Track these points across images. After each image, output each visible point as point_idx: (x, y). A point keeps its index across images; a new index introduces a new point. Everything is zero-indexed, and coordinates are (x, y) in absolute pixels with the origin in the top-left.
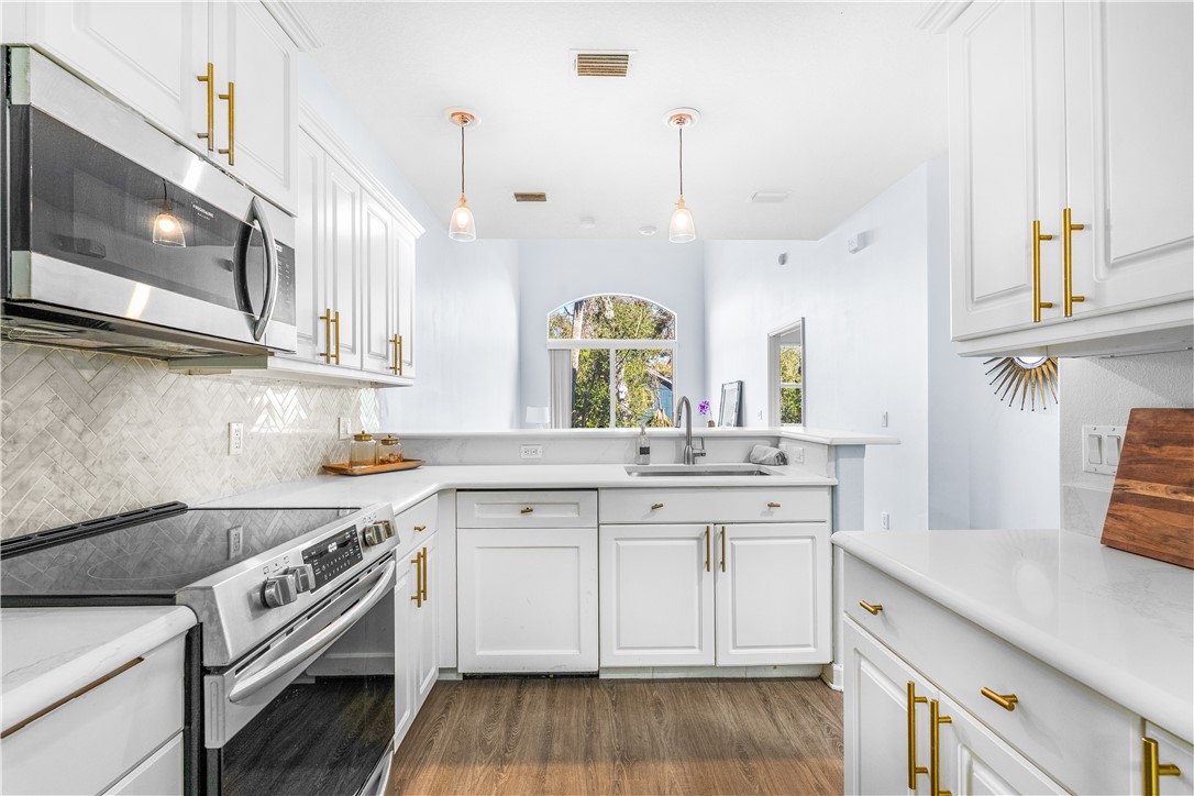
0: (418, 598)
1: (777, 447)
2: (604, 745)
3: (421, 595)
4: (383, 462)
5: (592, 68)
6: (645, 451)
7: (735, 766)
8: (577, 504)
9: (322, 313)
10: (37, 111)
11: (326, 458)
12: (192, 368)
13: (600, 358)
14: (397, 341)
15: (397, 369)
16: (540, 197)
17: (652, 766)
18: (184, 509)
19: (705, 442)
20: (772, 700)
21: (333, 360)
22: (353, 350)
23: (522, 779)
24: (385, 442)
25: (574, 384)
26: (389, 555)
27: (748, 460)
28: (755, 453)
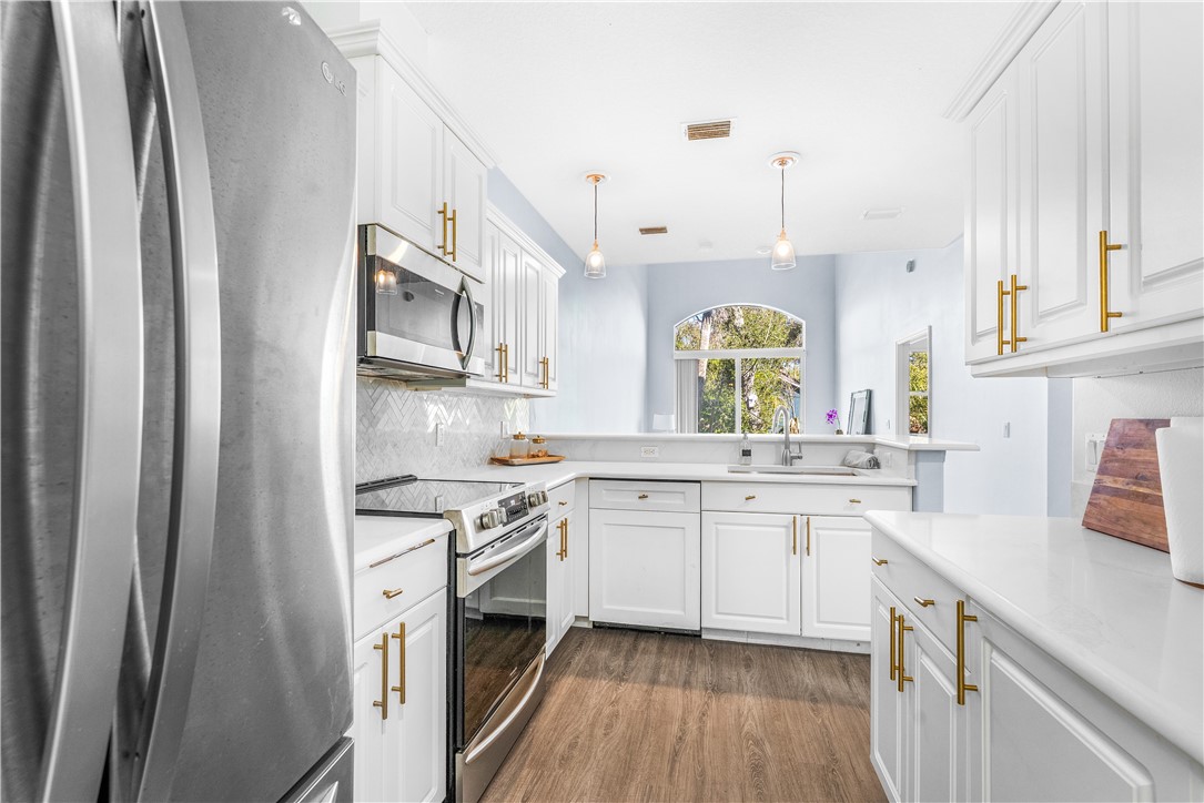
0: (561, 554)
1: (872, 453)
2: (700, 680)
3: (563, 553)
4: (533, 456)
5: (700, 134)
6: (747, 453)
7: (805, 706)
8: (683, 493)
9: (497, 346)
10: (379, 258)
11: (493, 451)
12: (418, 387)
13: (728, 367)
14: (545, 362)
15: (544, 384)
16: (662, 230)
17: (736, 697)
18: (416, 479)
19: (803, 447)
20: (850, 668)
21: (504, 379)
22: (516, 371)
23: (635, 692)
24: (535, 441)
25: (701, 392)
26: (542, 517)
27: (843, 464)
28: (849, 458)
